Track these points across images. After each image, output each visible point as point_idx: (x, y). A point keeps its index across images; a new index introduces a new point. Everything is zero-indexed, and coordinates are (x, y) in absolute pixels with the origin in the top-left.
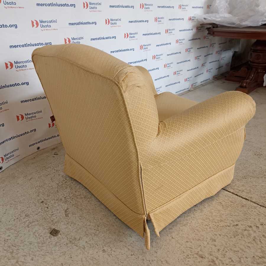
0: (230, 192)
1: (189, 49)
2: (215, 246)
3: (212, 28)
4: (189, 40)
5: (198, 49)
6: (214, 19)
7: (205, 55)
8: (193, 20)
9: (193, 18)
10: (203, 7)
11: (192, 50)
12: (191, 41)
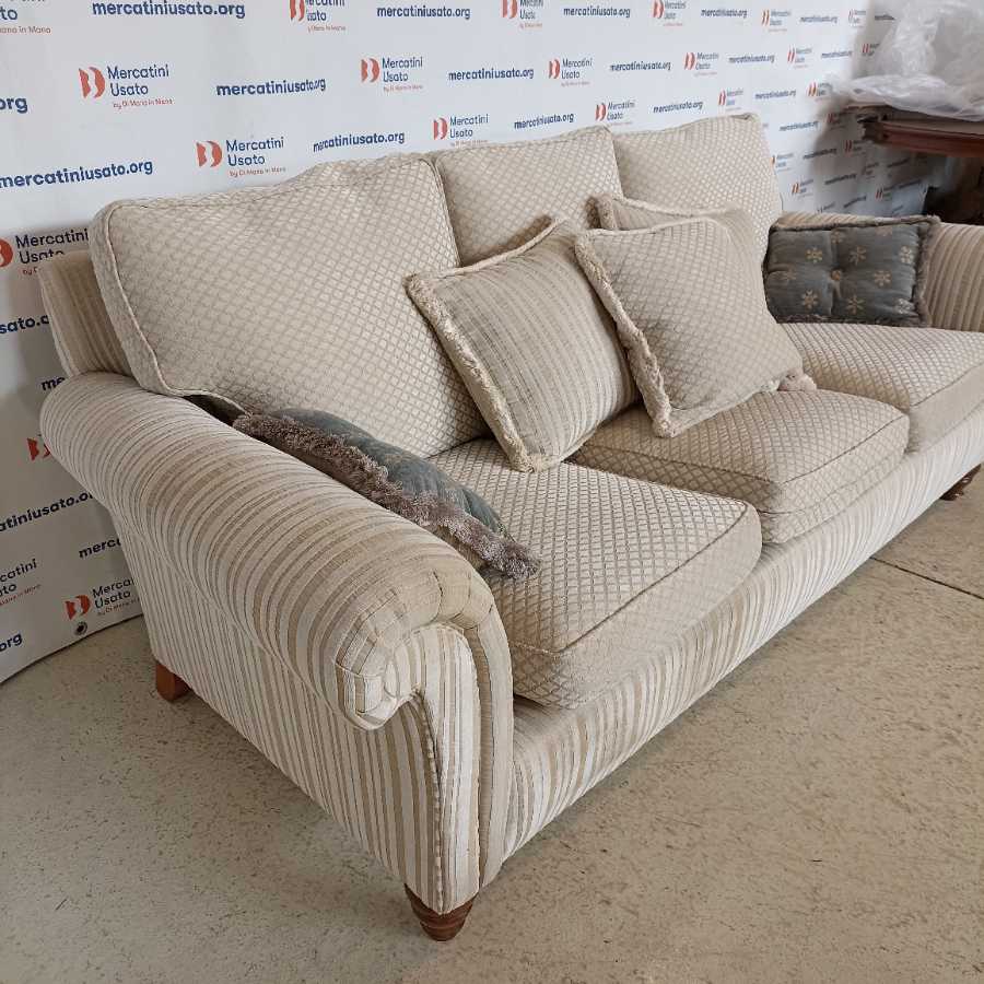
0: (968, 593)
1: (803, 184)
2: (950, 707)
3: (880, 119)
4: (806, 157)
5: (828, 183)
6: (890, 92)
7: (846, 203)
8: (822, 93)
9: (822, 89)
10: (850, 53)
11: (810, 189)
12: (811, 159)
